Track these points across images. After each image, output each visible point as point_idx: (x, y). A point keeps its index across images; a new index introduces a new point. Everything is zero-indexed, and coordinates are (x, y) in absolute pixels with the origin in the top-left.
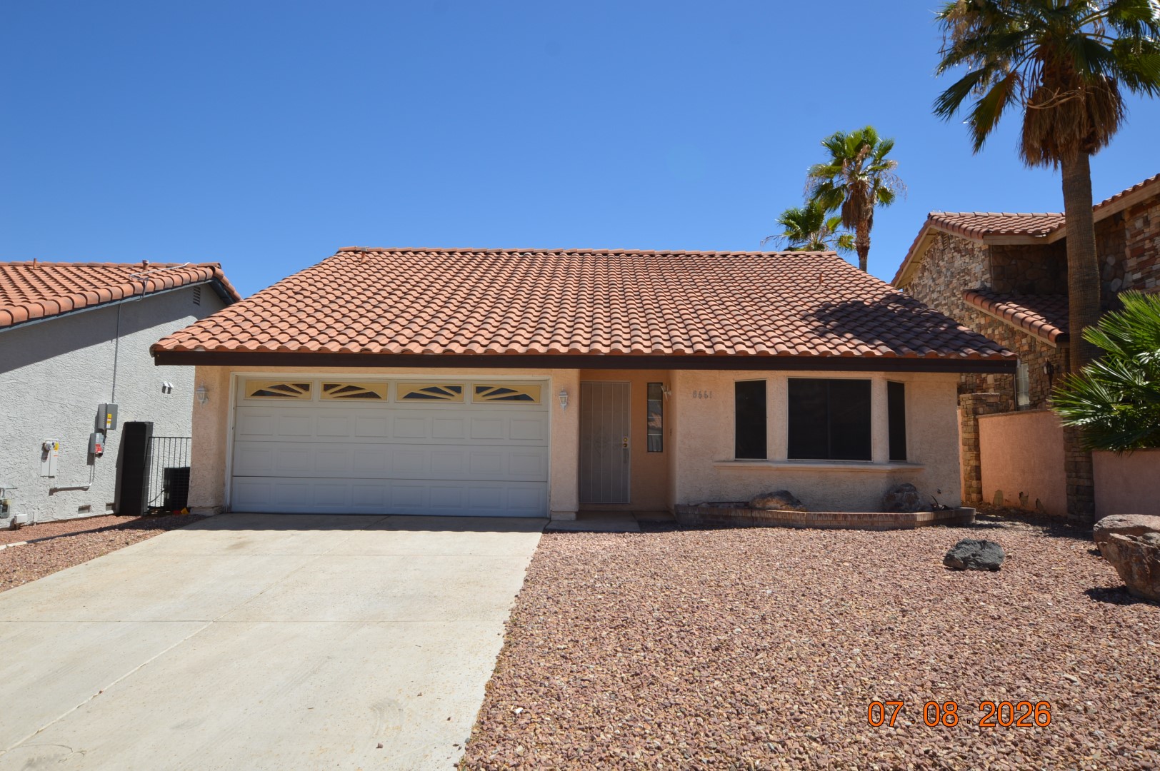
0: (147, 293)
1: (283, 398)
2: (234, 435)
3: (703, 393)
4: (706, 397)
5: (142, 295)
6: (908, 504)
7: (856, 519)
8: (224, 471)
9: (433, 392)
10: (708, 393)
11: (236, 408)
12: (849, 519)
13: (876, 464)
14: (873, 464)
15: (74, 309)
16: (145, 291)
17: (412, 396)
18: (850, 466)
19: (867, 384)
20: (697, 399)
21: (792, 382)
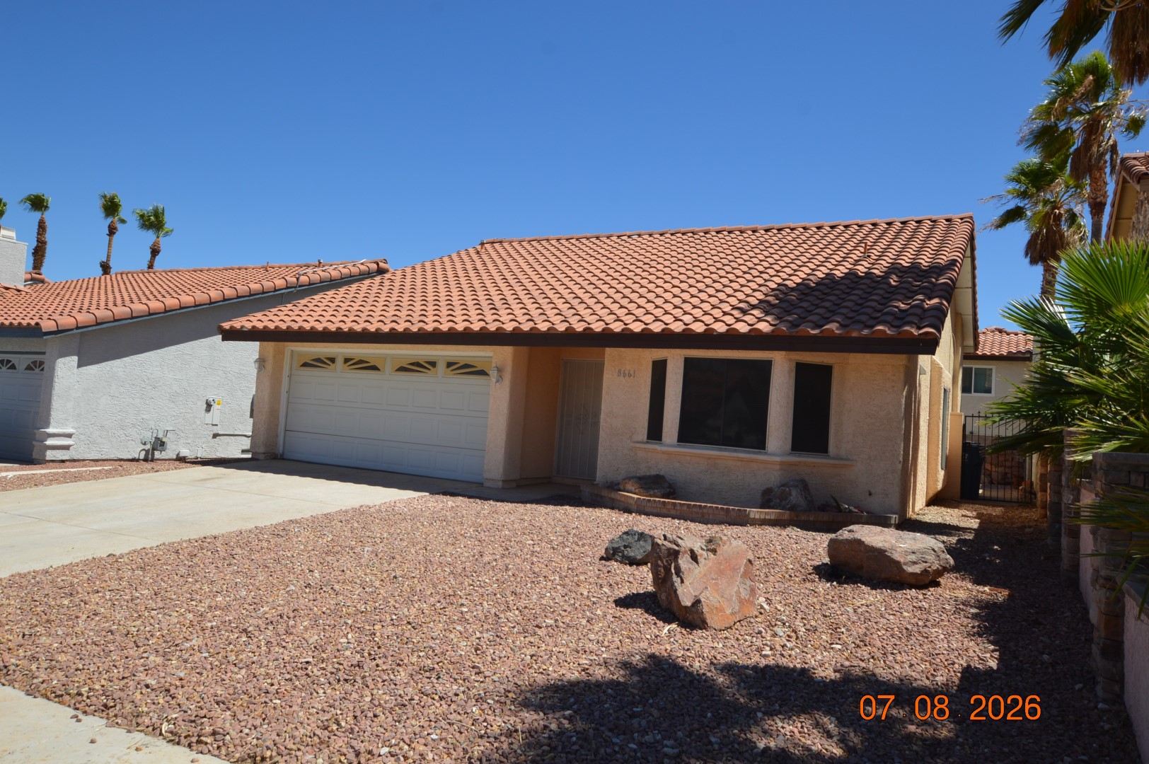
0: (300, 286)
1: (318, 369)
2: (288, 398)
3: (627, 372)
4: (630, 375)
5: (295, 287)
6: (778, 500)
7: (685, 508)
8: (277, 425)
9: (417, 366)
10: (632, 372)
11: (290, 376)
12: (678, 508)
13: (770, 455)
14: (766, 454)
15: (225, 300)
16: (299, 284)
17: (402, 369)
18: (735, 455)
19: (767, 365)
20: (622, 378)
21: (688, 362)
